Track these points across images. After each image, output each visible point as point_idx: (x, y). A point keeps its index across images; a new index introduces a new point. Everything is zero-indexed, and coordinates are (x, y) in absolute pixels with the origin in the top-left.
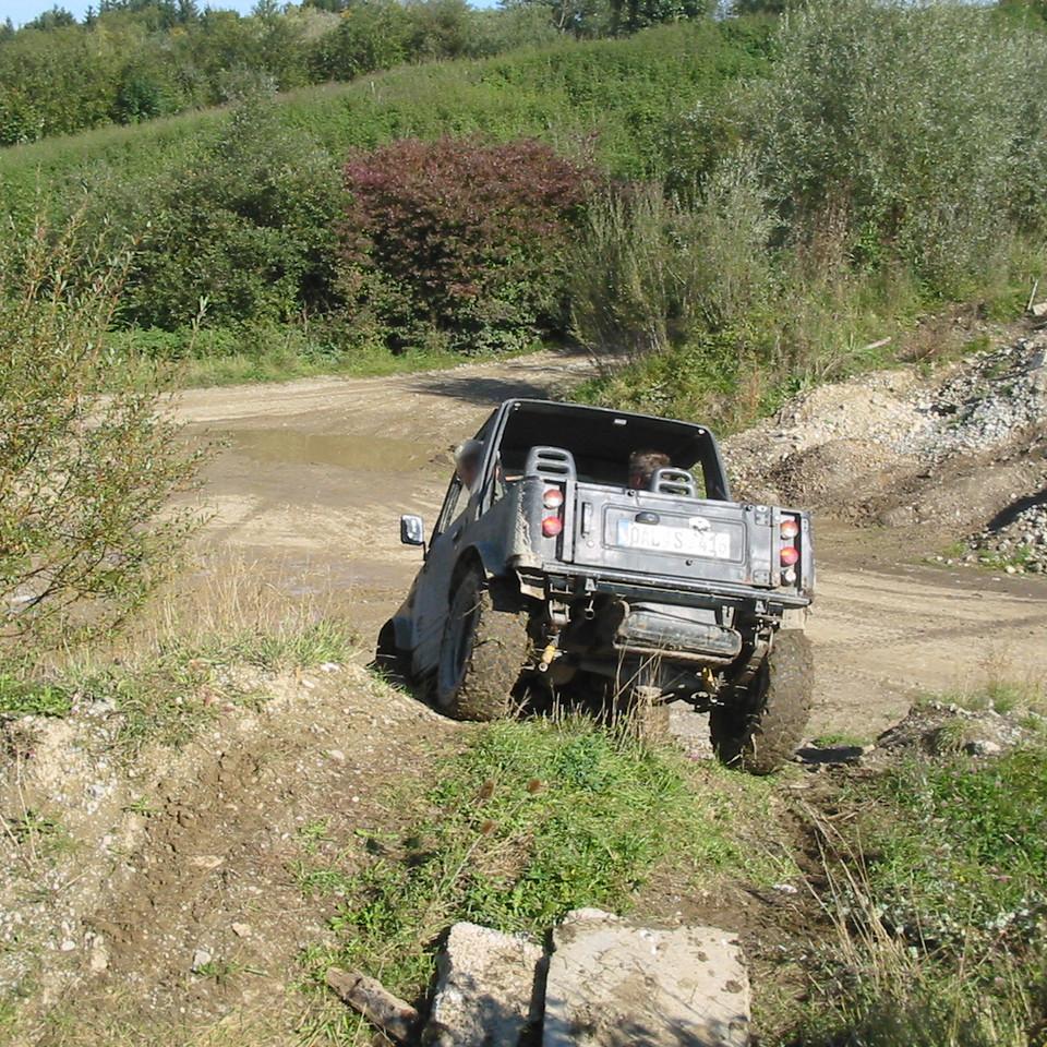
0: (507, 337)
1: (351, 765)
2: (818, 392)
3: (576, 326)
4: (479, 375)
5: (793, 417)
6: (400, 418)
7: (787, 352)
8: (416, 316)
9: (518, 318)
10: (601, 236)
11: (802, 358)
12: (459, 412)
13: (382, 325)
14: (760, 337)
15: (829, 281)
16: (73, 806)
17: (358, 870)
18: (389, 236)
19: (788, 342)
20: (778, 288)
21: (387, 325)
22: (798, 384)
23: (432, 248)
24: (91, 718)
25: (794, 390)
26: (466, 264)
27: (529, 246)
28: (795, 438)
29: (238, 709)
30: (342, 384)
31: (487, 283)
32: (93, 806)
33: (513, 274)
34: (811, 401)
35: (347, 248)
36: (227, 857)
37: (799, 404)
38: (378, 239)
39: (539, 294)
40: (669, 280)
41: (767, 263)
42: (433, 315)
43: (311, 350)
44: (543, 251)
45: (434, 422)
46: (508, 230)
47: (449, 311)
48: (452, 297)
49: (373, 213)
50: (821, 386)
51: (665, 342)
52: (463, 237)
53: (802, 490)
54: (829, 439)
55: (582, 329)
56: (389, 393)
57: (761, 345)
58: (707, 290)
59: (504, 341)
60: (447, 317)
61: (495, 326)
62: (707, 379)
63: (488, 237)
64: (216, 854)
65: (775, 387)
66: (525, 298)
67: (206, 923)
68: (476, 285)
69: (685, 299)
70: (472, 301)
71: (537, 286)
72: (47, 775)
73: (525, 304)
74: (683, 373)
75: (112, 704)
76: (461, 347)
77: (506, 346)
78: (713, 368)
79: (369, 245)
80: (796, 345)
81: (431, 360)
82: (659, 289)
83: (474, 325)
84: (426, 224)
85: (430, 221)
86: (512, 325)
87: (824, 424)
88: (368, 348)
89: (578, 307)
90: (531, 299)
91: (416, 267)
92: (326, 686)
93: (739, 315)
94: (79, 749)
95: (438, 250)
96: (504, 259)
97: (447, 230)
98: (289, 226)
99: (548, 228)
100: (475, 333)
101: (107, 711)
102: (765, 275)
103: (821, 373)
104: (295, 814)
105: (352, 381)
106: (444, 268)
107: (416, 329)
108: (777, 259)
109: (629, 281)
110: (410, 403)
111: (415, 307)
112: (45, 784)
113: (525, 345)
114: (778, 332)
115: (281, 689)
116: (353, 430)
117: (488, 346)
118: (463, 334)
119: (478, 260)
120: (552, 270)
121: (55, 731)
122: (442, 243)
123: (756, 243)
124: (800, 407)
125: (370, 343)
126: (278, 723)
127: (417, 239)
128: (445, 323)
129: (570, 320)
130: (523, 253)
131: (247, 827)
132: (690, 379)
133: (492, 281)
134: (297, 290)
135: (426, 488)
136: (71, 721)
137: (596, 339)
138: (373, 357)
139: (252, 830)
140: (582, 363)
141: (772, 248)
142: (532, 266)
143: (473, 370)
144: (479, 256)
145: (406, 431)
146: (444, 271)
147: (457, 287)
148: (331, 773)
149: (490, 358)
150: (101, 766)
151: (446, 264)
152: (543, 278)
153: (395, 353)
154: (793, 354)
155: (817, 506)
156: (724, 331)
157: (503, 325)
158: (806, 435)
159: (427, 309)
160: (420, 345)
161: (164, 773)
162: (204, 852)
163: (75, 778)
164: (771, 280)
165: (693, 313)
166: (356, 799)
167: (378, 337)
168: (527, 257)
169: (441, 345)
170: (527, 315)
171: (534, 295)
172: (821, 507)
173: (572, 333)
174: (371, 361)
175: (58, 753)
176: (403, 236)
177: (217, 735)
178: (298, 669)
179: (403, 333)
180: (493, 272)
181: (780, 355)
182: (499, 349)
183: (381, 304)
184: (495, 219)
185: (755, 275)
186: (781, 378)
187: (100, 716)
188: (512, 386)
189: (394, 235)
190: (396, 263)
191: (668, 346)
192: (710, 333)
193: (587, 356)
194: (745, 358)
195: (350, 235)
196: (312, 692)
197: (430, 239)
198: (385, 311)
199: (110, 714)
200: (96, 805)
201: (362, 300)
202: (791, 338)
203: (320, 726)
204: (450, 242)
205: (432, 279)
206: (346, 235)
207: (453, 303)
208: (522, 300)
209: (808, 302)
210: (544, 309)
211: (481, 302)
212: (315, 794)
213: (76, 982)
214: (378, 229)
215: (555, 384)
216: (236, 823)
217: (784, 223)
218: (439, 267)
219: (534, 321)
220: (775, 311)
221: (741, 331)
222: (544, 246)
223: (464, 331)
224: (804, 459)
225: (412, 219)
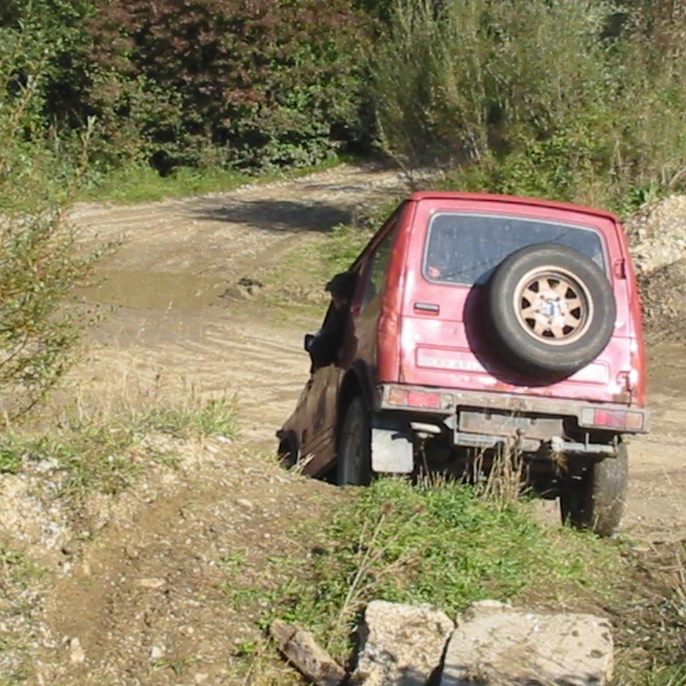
0: (296, 152)
1: (258, 510)
2: (665, 204)
3: (382, 135)
4: (266, 197)
5: (637, 234)
6: (179, 250)
7: (627, 158)
8: (188, 130)
9: (309, 129)
10: (408, 30)
11: (646, 165)
12: (247, 241)
13: (147, 141)
14: (597, 143)
15: (675, 76)
16: (34, 543)
17: (276, 586)
18: (152, 34)
19: (629, 148)
20: (616, 85)
21: (154, 141)
22: (642, 196)
23: (204, 48)
24: (40, 474)
25: (637, 203)
26: (246, 67)
27: (321, 43)
28: (640, 257)
29: (160, 466)
30: (103, 212)
31: (272, 88)
32: (51, 543)
33: (302, 76)
34: (657, 215)
35: (103, 51)
36: (167, 580)
37: (643, 219)
38: (139, 38)
39: (334, 99)
40: (488, 80)
41: (602, 57)
42: (207, 128)
43: (64, 173)
44: (336, 48)
45: (218, 251)
46: (294, 24)
47: (227, 123)
48: (231, 106)
49: (132, 7)
50: (668, 197)
51: (487, 152)
52: (241, 34)
53: (649, 315)
54: (679, 257)
55: (390, 138)
56: (161, 220)
57: (600, 151)
58: (534, 90)
59: (293, 156)
60: (225, 131)
61: (282, 139)
62: (537, 193)
63: (272, 33)
64: (158, 577)
65: (615, 200)
66: (317, 104)
67: (157, 628)
68: (259, 91)
69: (507, 101)
70: (254, 110)
71: (331, 89)
72: (8, 519)
73: (317, 112)
74: (510, 187)
75: (55, 462)
76: (242, 166)
77: (296, 162)
78: (543, 180)
79: (128, 46)
80: (639, 151)
81: (207, 181)
82: (477, 89)
83: (257, 139)
84: (196, 20)
85: (201, 16)
86: (302, 137)
87: (672, 240)
88: (131, 168)
89: (384, 113)
90: (324, 105)
91: (186, 71)
92: (226, 452)
93: (572, 117)
94: (33, 498)
95: (211, 51)
96: (291, 58)
97: (222, 26)
98: (33, 26)
99: (341, 20)
100: (260, 148)
101: (51, 469)
102: (600, 70)
103: (668, 182)
104: (218, 547)
105: (115, 208)
106: (221, 71)
107: (188, 145)
108: (615, 50)
109: (443, 83)
110: (188, 231)
111: (187, 118)
112: (8, 526)
113: (318, 161)
114: (616, 135)
115: (191, 453)
116: (125, 264)
117: (274, 162)
118: (244, 149)
119: (259, 61)
120: (348, 70)
121: (11, 485)
122: (216, 43)
123: (589, 34)
124: (646, 222)
125: (134, 163)
126: (193, 477)
127: (186, 38)
128: (221, 137)
129: (374, 130)
130: (313, 51)
131: (180, 557)
132: (518, 193)
133: (278, 85)
134: (43, 101)
135: (220, 324)
136: (23, 477)
137: (407, 151)
138: (136, 180)
139: (184, 560)
140: (389, 179)
141: (607, 39)
142: (325, 67)
143: (256, 192)
144: (262, 56)
145: (187, 263)
146: (220, 76)
147: (236, 94)
148: (243, 515)
149: (276, 177)
150: (54, 510)
151: (224, 67)
152: (337, 79)
153: (163, 174)
154: (636, 162)
155: (667, 331)
156: (554, 137)
157: (292, 138)
158: (653, 254)
159: (201, 120)
160: (193, 163)
161: (106, 515)
162: (147, 576)
163: (32, 521)
164: (608, 76)
165: (518, 117)
166: (267, 535)
167: (142, 155)
168: (318, 57)
169: (218, 163)
170: (318, 125)
171: (328, 100)
172: (671, 332)
173: (378, 144)
174: (136, 184)
175: (16, 502)
176: (169, 34)
177: (145, 486)
178: (203, 436)
179: (172, 150)
180: (278, 74)
181: (620, 163)
182: (288, 167)
183: (145, 116)
184: (279, 11)
185: (589, 72)
186: (622, 190)
187: (47, 473)
188: (309, 208)
189: (158, 33)
190: (161, 67)
191: (490, 156)
192: (538, 139)
193: (396, 170)
194: (581, 168)
195: (106, 34)
196: (216, 456)
197: (202, 37)
198: (150, 125)
199: (55, 470)
200: (53, 541)
201: (123, 112)
202: (632, 143)
203: (228, 481)
204: (227, 40)
205: (204, 84)
206: (101, 35)
207: (232, 113)
208: (313, 106)
209: (651, 101)
210: (340, 117)
211: (265, 110)
212: (232, 532)
213: (62, 670)
214: (138, 27)
215: (360, 204)
216: (170, 554)
217: (620, 10)
218: (213, 71)
219: (328, 131)
220: (614, 112)
221: (574, 136)
222: (338, 42)
223: (246, 146)
224: (651, 280)
225: (180, 14)
